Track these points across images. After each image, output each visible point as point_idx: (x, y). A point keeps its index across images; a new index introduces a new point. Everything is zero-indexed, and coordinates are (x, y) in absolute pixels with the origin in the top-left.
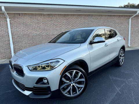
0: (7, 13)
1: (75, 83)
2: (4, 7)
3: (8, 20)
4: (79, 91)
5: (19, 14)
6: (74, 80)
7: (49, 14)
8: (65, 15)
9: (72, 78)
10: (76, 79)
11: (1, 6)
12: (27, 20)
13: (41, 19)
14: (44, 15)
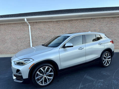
0: (28, 22)
1: (46, 76)
2: (26, 19)
3: (30, 27)
4: (49, 81)
5: (37, 22)
6: (46, 74)
7: (57, 21)
8: (69, 21)
9: (44, 72)
10: (48, 73)
11: (24, 19)
12: (42, 26)
13: (51, 25)
14: (53, 21)
